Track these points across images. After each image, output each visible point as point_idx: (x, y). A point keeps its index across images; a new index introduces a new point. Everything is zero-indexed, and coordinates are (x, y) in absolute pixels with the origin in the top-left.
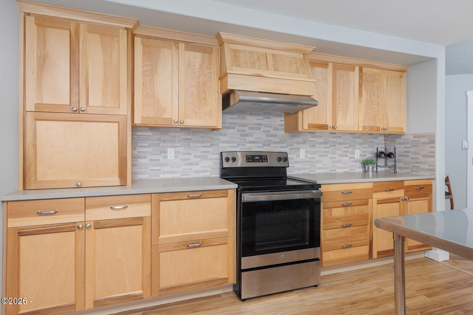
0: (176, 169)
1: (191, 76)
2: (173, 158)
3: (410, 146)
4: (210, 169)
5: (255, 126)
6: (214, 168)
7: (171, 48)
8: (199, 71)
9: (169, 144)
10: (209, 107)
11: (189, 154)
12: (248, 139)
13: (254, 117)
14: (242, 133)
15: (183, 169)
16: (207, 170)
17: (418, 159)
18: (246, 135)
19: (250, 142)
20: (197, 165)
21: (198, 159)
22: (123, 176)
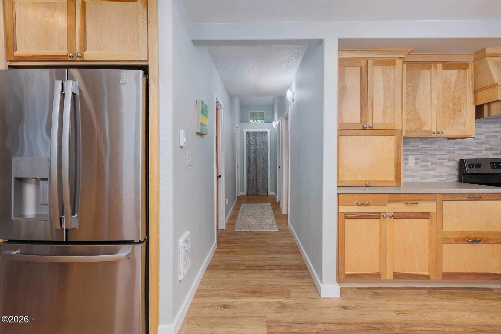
0: (415, 174)
1: (448, 91)
2: (413, 164)
4: (446, 174)
5: (492, 134)
6: (449, 174)
7: (430, 69)
8: (455, 87)
9: (409, 153)
10: (464, 118)
11: (427, 161)
12: (484, 146)
13: (491, 125)
14: (478, 141)
15: (421, 174)
16: (443, 176)
18: (482, 143)
19: (486, 150)
20: (434, 171)
21: (435, 166)
22: (398, 178)
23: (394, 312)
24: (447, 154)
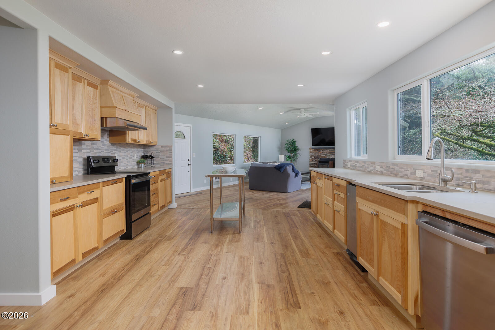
3: (159, 152)
7: (81, 83)
8: (92, 101)
17: (164, 158)
22: (71, 174)
23: (100, 277)
24: (78, 153)
